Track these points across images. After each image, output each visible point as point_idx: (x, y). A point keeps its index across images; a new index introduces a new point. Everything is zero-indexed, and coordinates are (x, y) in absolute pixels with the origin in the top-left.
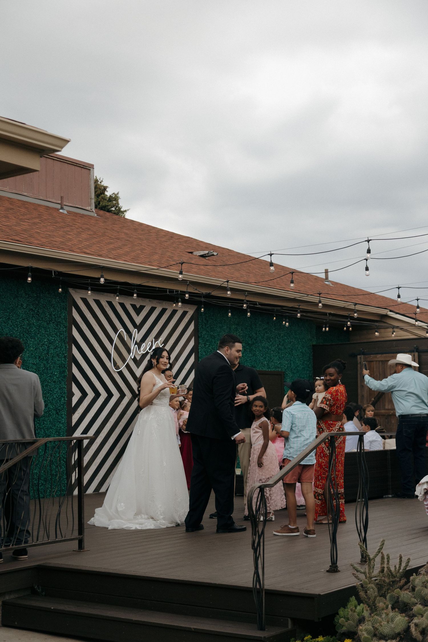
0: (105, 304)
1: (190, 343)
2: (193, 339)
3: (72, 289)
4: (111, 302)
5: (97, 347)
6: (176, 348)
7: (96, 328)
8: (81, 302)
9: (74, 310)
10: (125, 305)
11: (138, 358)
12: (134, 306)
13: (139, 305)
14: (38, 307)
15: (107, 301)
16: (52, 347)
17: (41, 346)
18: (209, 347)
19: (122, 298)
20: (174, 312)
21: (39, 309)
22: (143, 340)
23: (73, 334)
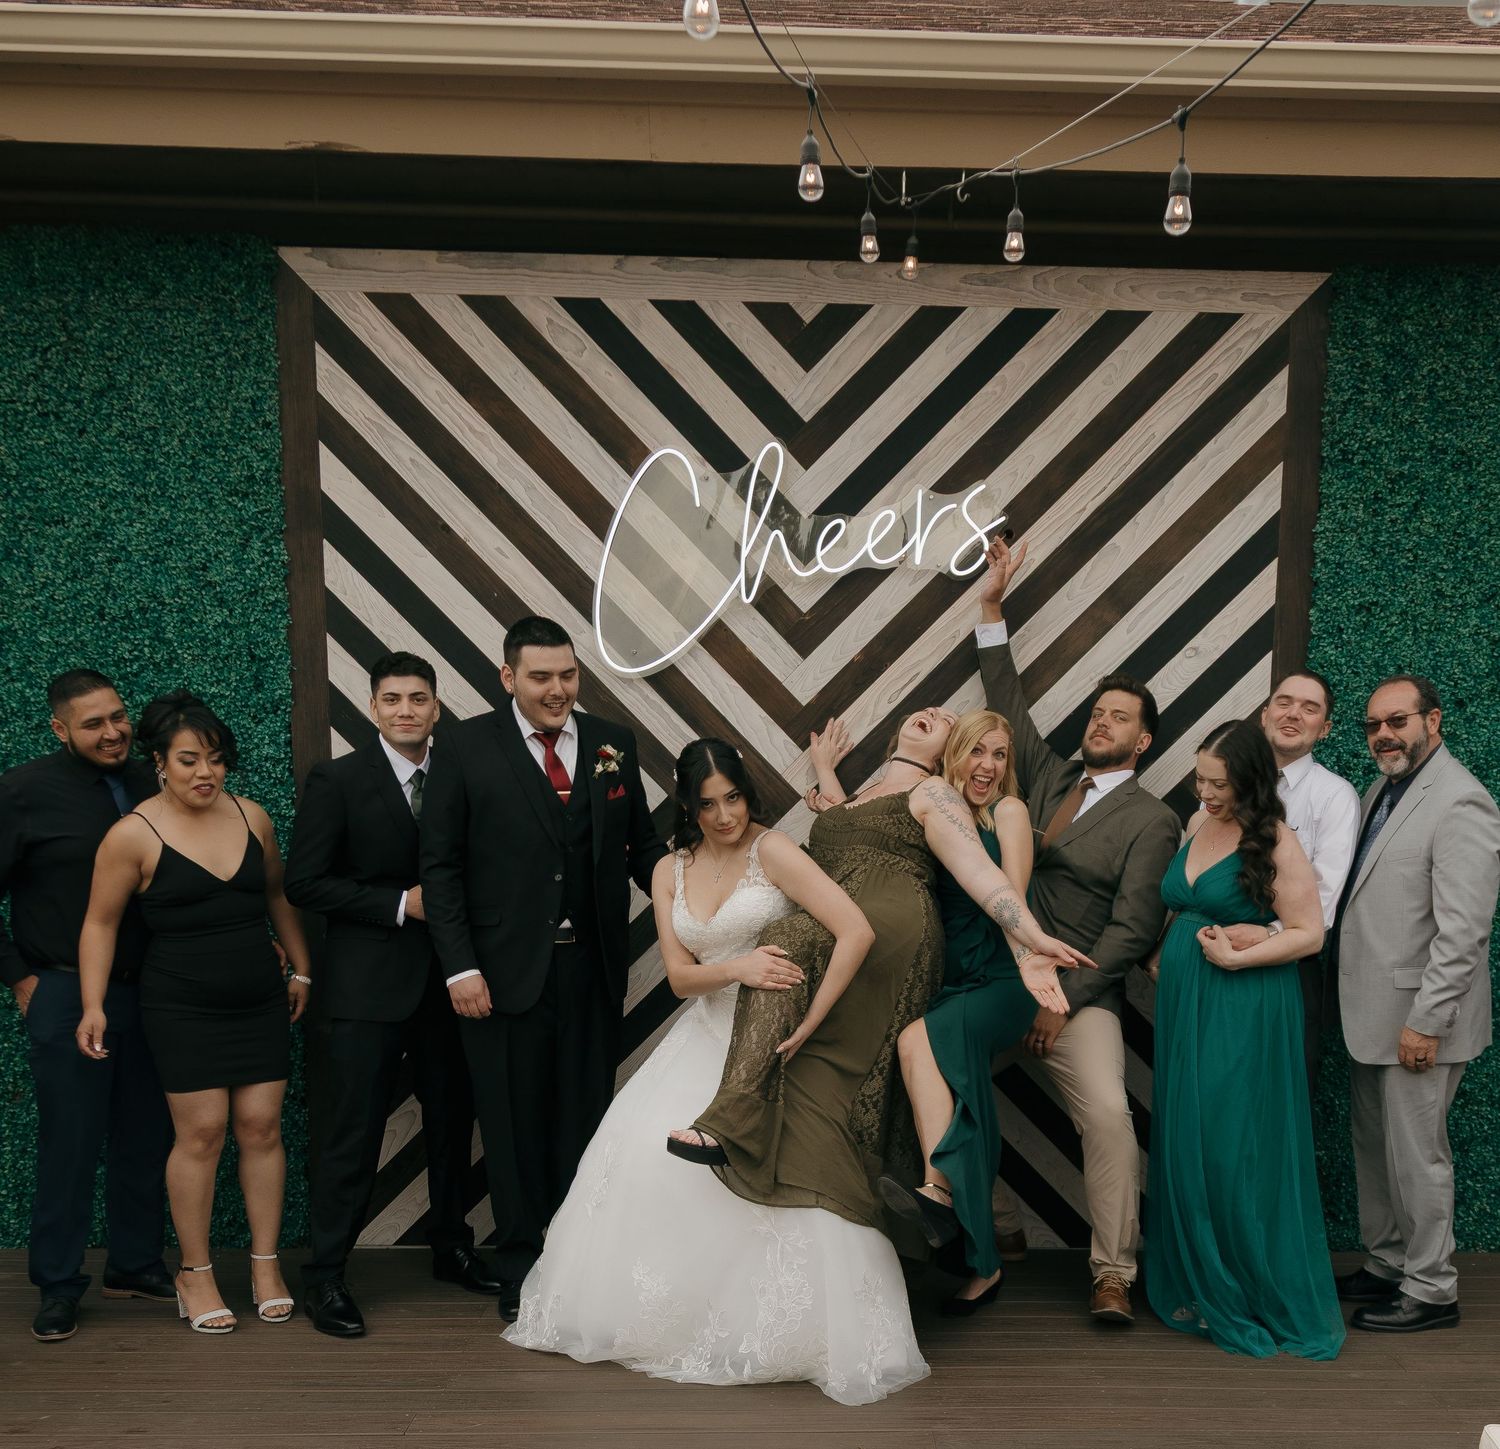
0: (556, 320)
1: (1242, 505)
2: (1275, 478)
3: (308, 250)
4: (598, 300)
5: (498, 549)
6: (1120, 538)
7: (485, 449)
8: (371, 318)
9: (324, 363)
10: (709, 312)
11: (805, 602)
12: (775, 318)
13: (819, 307)
14: (75, 365)
15: (562, 301)
16: (176, 560)
17: (112, 561)
18: (1408, 520)
19: (683, 273)
20: (1113, 328)
21: (81, 375)
22: (851, 497)
23: (324, 487)
